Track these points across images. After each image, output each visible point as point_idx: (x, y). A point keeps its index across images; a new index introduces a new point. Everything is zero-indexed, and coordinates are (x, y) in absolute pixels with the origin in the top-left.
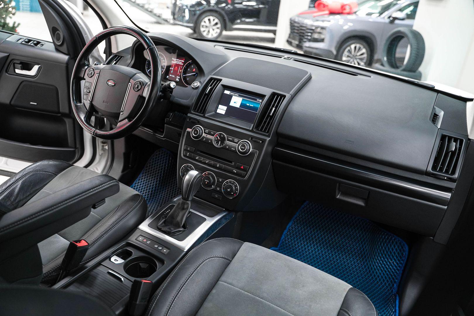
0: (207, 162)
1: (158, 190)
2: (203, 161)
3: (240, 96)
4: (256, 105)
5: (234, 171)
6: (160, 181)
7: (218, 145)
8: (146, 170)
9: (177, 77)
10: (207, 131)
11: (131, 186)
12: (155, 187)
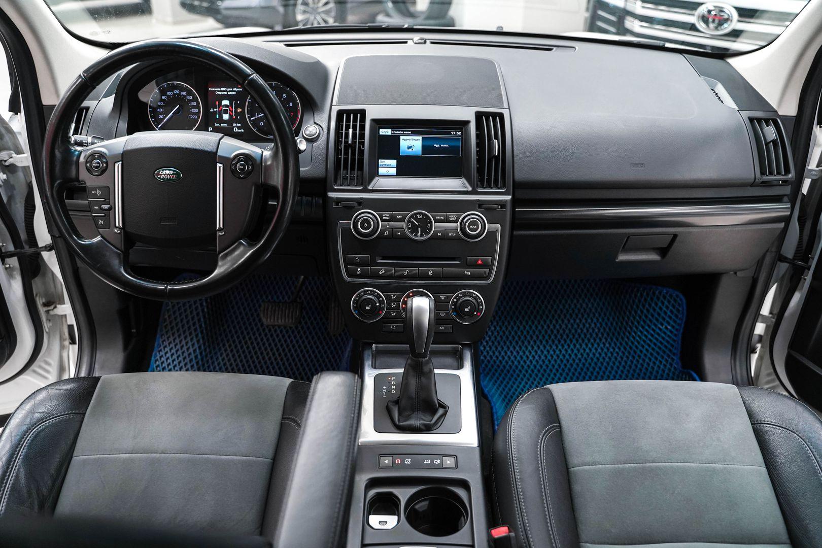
0: (405, 273)
1: (206, 356)
2: (397, 274)
3: (414, 133)
4: (453, 144)
5: (466, 272)
6: (203, 338)
7: (416, 235)
8: (166, 327)
9: (234, 125)
10: (387, 216)
11: (150, 369)
12: (201, 353)
